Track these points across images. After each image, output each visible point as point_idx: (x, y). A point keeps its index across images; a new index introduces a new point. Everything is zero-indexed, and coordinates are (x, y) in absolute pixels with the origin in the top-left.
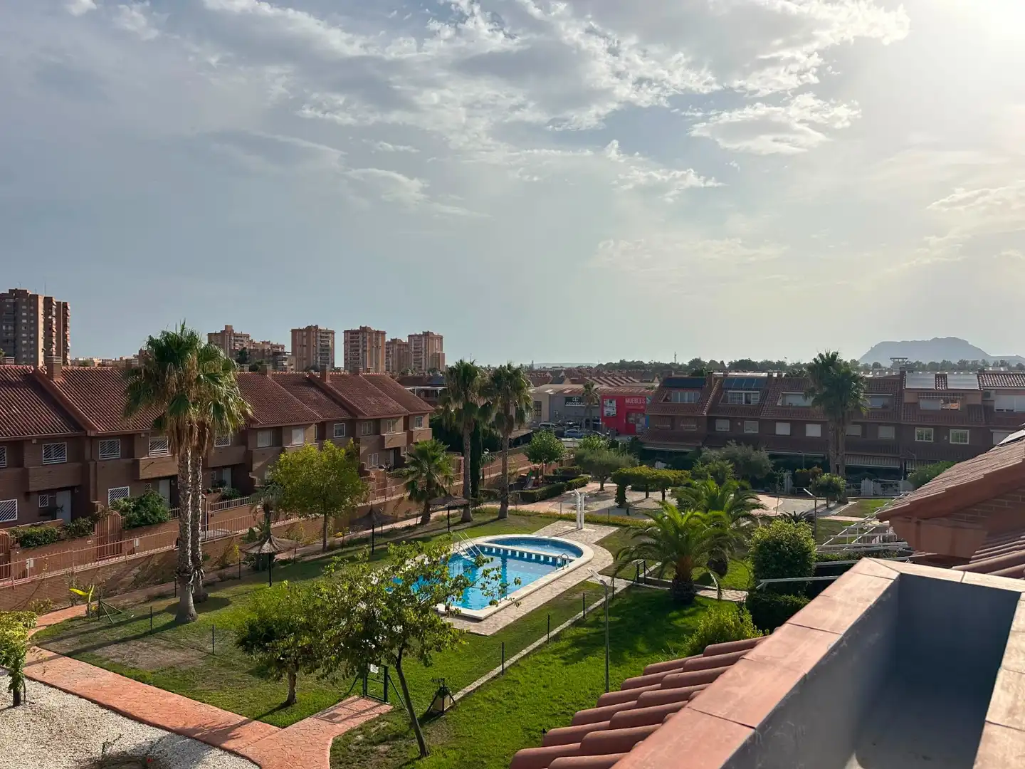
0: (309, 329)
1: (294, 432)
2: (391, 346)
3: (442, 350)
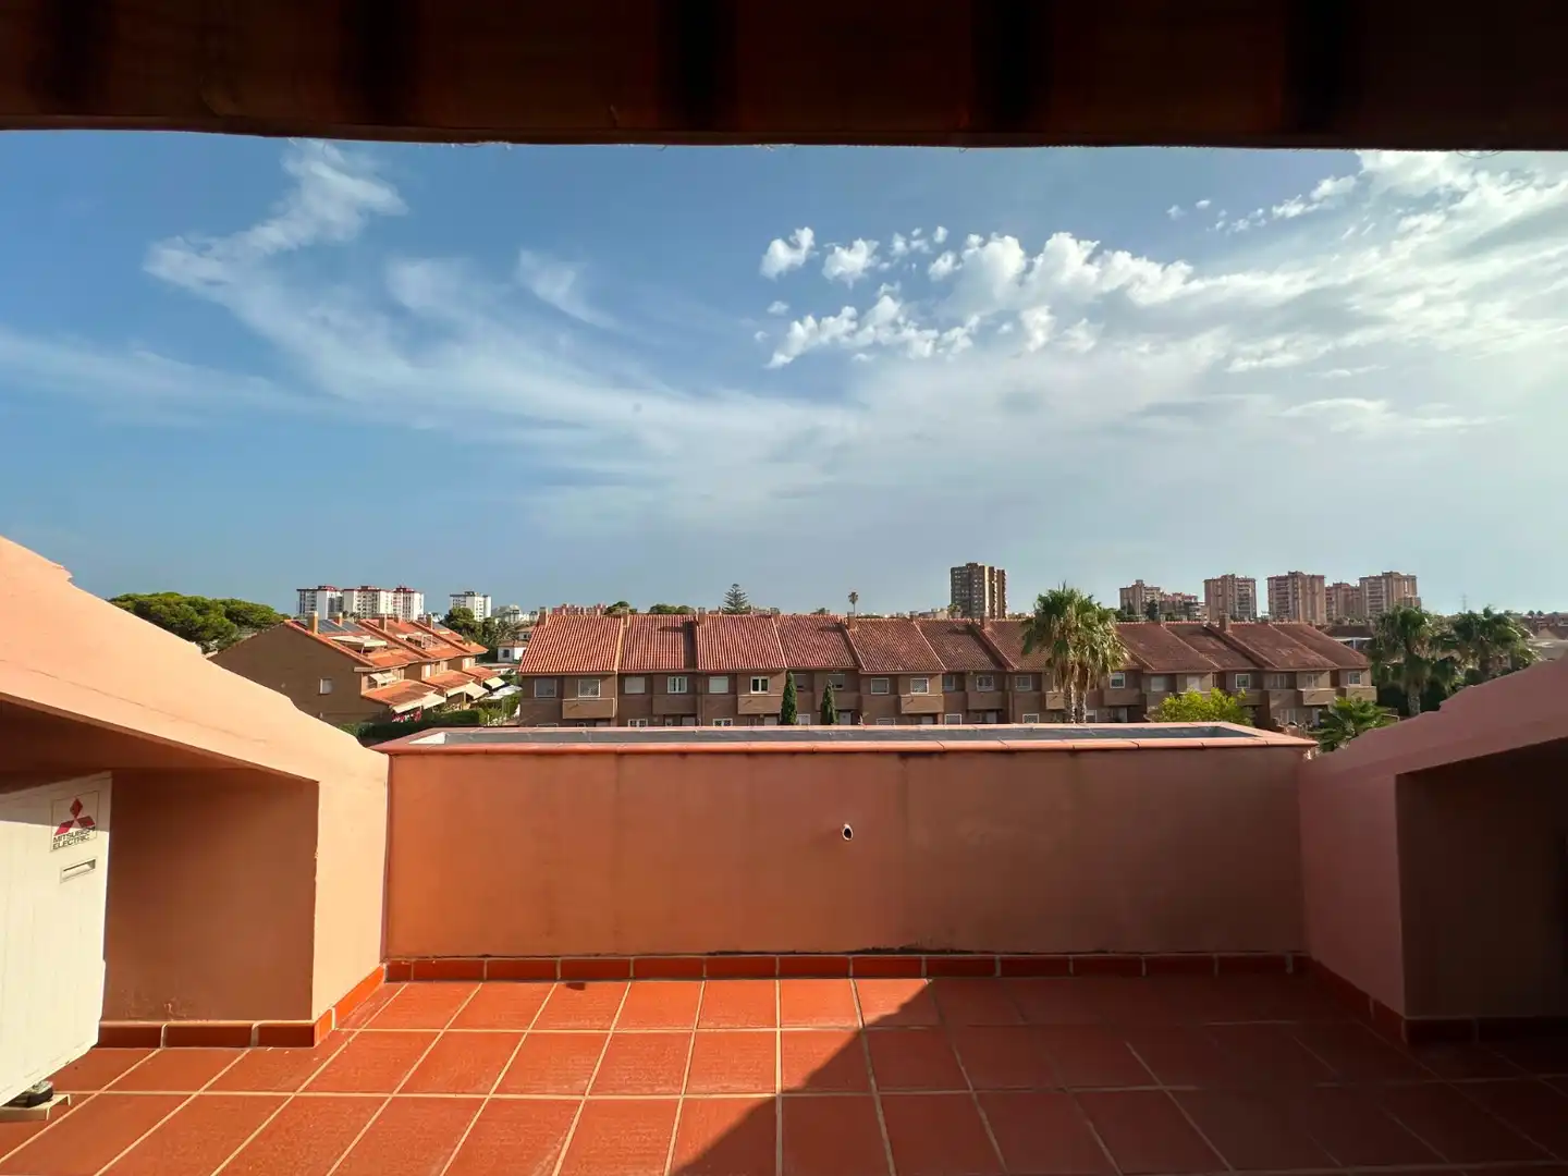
0: (1225, 578)
1: (1189, 680)
2: (1333, 591)
3: (1415, 592)
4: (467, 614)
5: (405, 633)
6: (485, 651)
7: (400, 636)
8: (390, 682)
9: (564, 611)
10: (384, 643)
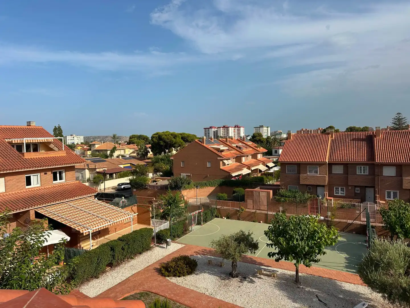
4: (260, 135)
5: (235, 144)
6: (266, 151)
7: (233, 145)
8: (230, 164)
9: (302, 132)
10: (227, 148)
